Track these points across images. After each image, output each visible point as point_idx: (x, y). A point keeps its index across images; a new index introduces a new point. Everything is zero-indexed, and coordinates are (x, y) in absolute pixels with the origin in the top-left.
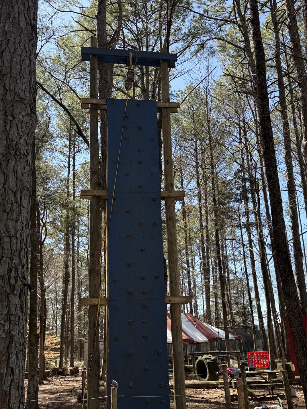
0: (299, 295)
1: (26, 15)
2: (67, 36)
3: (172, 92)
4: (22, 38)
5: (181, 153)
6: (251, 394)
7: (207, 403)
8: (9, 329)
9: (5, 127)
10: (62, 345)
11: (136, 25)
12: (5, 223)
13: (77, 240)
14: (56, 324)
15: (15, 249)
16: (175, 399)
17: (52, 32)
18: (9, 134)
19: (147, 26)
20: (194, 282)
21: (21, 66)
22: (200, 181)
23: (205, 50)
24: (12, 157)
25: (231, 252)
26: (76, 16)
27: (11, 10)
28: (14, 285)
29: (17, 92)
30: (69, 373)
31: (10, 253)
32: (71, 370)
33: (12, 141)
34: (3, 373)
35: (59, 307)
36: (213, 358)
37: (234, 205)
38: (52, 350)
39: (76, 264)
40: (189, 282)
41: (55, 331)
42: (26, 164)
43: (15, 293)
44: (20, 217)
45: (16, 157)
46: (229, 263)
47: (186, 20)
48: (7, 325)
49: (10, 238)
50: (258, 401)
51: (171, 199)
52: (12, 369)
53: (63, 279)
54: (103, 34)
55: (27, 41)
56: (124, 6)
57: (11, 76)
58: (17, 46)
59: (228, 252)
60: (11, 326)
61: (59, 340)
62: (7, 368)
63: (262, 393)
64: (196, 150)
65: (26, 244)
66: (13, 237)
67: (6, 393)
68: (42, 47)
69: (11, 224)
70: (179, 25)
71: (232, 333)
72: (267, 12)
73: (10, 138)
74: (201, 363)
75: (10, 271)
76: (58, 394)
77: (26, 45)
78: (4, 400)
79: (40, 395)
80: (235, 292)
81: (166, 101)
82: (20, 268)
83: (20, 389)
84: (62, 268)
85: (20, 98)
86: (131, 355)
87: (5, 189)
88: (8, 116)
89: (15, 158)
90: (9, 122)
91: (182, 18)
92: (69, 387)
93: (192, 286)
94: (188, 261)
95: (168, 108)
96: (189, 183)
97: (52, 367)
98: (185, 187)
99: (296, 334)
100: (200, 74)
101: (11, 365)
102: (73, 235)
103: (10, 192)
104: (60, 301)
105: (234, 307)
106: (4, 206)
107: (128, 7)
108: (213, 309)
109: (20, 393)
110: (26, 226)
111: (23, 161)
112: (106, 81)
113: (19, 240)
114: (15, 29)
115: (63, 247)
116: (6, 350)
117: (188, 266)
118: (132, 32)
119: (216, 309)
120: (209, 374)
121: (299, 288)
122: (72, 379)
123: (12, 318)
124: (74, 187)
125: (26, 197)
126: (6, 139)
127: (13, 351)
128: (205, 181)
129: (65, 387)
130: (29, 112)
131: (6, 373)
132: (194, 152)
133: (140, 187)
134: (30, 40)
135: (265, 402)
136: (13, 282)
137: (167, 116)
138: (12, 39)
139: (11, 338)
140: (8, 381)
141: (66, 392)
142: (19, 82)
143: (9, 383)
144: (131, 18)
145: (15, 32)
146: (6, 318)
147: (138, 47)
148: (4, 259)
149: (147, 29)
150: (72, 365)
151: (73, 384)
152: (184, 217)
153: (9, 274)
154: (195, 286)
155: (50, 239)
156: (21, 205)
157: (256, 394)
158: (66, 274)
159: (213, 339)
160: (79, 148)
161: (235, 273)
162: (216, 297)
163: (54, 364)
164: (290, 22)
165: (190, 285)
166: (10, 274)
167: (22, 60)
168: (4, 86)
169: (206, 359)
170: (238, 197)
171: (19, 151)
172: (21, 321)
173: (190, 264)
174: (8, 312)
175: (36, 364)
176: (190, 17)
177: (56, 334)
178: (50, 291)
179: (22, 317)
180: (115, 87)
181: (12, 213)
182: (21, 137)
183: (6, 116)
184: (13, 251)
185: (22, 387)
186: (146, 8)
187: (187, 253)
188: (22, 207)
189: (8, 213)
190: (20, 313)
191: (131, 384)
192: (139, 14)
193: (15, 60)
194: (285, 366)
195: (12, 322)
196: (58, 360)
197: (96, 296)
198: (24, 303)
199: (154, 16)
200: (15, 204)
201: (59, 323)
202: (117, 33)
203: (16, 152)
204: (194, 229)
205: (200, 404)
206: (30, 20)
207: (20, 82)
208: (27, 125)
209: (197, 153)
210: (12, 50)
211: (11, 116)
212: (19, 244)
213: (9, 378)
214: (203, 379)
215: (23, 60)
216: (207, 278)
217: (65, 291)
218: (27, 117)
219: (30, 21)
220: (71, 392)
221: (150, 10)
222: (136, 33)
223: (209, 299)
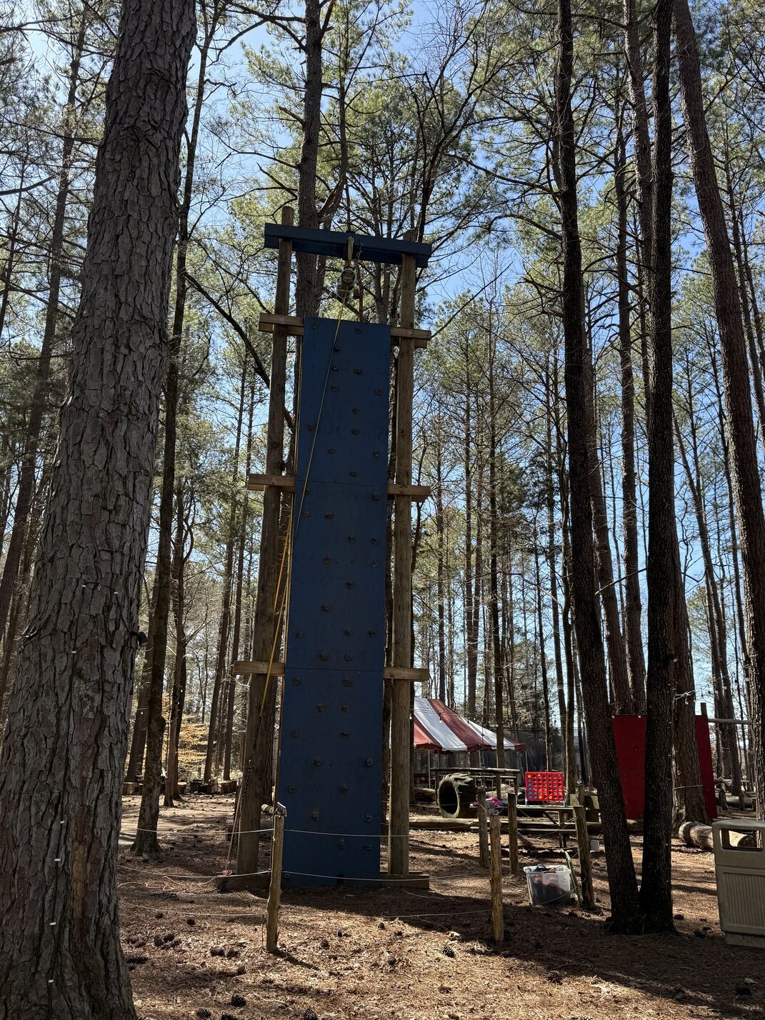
0: (630, 679)
1: (162, 174)
2: (247, 196)
3: (429, 305)
4: (153, 214)
5: (441, 414)
6: (528, 846)
7: (449, 856)
8: (101, 705)
9: (114, 365)
10: (210, 741)
11: (373, 184)
12: (104, 527)
13: (248, 558)
14: (204, 704)
15: (118, 572)
16: (389, 843)
17: (221, 189)
18: (120, 377)
19: (392, 186)
20: (451, 644)
21: (148, 261)
22: (471, 466)
23: (492, 236)
24: (123, 417)
25: (519, 595)
26: (266, 163)
27: (137, 164)
28: (114, 632)
29: (139, 307)
30: (220, 790)
31: (109, 579)
32: (222, 784)
33: (125, 390)
34: (86, 778)
35: (210, 673)
36: (469, 779)
37: (528, 513)
38: (194, 747)
39: (243, 601)
40: (441, 644)
41: (201, 715)
42: (146, 430)
43: (114, 646)
44: (131, 519)
45: (130, 417)
46: (515, 615)
47: (463, 179)
48: (98, 698)
49: (112, 554)
50: (537, 858)
51: (406, 499)
52: (102, 771)
53: (221, 624)
54: (309, 199)
55: (161, 220)
56: (352, 148)
57: (130, 278)
58: (143, 227)
59: (514, 596)
60: (105, 700)
61: (207, 732)
62: (93, 769)
63: (548, 845)
64: (467, 411)
65: (138, 565)
66: (116, 552)
67: (89, 811)
68: (202, 214)
69: (114, 530)
70: (449, 187)
71: (510, 739)
72: (607, 172)
73: (121, 384)
74: (448, 786)
75: (107, 608)
76: (196, 825)
77: (159, 226)
78: (85, 822)
79: (161, 824)
80: (522, 666)
81: (408, 326)
82: (126, 605)
83: (113, 805)
84: (219, 606)
85: (144, 317)
86: (319, 764)
87: (108, 470)
88: (120, 347)
89: (129, 419)
90: (121, 357)
91: (455, 175)
92: (216, 814)
93: (446, 652)
94: (441, 609)
95: (411, 338)
96: (452, 468)
97: (192, 779)
98: (444, 475)
99: (600, 744)
100: (481, 275)
101: (100, 765)
102: (242, 549)
103: (116, 477)
104: (214, 664)
105: (518, 692)
106: (105, 499)
107: (359, 150)
108: (479, 693)
109: (113, 812)
110: (140, 534)
111: (142, 425)
112: (310, 282)
113: (127, 559)
114: (141, 197)
115: (222, 568)
116: (93, 739)
117: (441, 616)
118: (364, 194)
119: (487, 695)
120: (460, 806)
121: (631, 666)
122: (224, 801)
123: (107, 687)
124: (248, 465)
125: (143, 486)
126: (114, 387)
127: (106, 742)
128: (481, 467)
129: (209, 814)
130: (158, 341)
131: (91, 779)
132: (463, 413)
133: (353, 475)
134: (166, 218)
135: (549, 860)
136: (112, 627)
137: (408, 352)
138: (135, 215)
139: (103, 720)
140: (93, 791)
141: (209, 822)
142: (142, 289)
143: (95, 795)
144: (364, 170)
145: (141, 202)
146: (96, 686)
147: (373, 222)
148: (99, 588)
149: (391, 192)
150: (227, 777)
151: (224, 809)
152: (441, 530)
153: (106, 614)
154: (451, 652)
155: (201, 554)
156: (133, 500)
157: (537, 846)
158: (226, 616)
159: (476, 747)
160: (261, 394)
161: (525, 634)
162: (487, 674)
163: (196, 773)
164: (642, 195)
165: (442, 649)
166: (109, 614)
167: (149, 252)
168: (116, 296)
169: (456, 779)
170: (536, 499)
171: (135, 407)
172: (122, 694)
173: (446, 613)
174: (101, 677)
175: (157, 769)
176: (470, 173)
177: (203, 721)
178: (197, 646)
179: (124, 687)
180: (328, 292)
181: (117, 513)
182: (140, 384)
183: (117, 347)
184: (115, 577)
185: (117, 804)
186: (392, 153)
187: (441, 592)
188: (134, 502)
189: (110, 511)
190: (120, 680)
191: (316, 813)
192: (378, 164)
193: (138, 251)
194: (583, 800)
195: (106, 695)
196: (203, 766)
197: (264, 659)
198: (129, 664)
199: (405, 169)
200: (123, 498)
201: (209, 702)
202: (336, 196)
203: (130, 409)
204: (457, 552)
205: (438, 857)
206: (169, 182)
207: (145, 290)
208: (153, 364)
209: (468, 416)
210: (135, 234)
211: (126, 348)
212: (125, 564)
213: (96, 786)
214: (449, 814)
215: (152, 253)
216: (472, 638)
217: (222, 648)
218: (153, 349)
219: (169, 186)
220: (218, 822)
221: (399, 157)
222: (372, 196)
223: (475, 675)
